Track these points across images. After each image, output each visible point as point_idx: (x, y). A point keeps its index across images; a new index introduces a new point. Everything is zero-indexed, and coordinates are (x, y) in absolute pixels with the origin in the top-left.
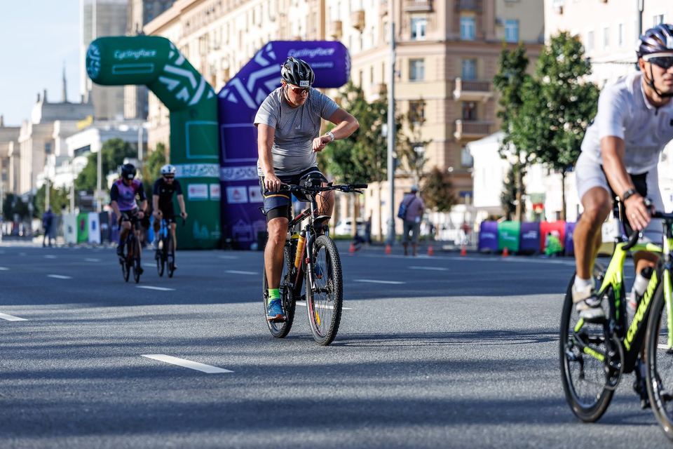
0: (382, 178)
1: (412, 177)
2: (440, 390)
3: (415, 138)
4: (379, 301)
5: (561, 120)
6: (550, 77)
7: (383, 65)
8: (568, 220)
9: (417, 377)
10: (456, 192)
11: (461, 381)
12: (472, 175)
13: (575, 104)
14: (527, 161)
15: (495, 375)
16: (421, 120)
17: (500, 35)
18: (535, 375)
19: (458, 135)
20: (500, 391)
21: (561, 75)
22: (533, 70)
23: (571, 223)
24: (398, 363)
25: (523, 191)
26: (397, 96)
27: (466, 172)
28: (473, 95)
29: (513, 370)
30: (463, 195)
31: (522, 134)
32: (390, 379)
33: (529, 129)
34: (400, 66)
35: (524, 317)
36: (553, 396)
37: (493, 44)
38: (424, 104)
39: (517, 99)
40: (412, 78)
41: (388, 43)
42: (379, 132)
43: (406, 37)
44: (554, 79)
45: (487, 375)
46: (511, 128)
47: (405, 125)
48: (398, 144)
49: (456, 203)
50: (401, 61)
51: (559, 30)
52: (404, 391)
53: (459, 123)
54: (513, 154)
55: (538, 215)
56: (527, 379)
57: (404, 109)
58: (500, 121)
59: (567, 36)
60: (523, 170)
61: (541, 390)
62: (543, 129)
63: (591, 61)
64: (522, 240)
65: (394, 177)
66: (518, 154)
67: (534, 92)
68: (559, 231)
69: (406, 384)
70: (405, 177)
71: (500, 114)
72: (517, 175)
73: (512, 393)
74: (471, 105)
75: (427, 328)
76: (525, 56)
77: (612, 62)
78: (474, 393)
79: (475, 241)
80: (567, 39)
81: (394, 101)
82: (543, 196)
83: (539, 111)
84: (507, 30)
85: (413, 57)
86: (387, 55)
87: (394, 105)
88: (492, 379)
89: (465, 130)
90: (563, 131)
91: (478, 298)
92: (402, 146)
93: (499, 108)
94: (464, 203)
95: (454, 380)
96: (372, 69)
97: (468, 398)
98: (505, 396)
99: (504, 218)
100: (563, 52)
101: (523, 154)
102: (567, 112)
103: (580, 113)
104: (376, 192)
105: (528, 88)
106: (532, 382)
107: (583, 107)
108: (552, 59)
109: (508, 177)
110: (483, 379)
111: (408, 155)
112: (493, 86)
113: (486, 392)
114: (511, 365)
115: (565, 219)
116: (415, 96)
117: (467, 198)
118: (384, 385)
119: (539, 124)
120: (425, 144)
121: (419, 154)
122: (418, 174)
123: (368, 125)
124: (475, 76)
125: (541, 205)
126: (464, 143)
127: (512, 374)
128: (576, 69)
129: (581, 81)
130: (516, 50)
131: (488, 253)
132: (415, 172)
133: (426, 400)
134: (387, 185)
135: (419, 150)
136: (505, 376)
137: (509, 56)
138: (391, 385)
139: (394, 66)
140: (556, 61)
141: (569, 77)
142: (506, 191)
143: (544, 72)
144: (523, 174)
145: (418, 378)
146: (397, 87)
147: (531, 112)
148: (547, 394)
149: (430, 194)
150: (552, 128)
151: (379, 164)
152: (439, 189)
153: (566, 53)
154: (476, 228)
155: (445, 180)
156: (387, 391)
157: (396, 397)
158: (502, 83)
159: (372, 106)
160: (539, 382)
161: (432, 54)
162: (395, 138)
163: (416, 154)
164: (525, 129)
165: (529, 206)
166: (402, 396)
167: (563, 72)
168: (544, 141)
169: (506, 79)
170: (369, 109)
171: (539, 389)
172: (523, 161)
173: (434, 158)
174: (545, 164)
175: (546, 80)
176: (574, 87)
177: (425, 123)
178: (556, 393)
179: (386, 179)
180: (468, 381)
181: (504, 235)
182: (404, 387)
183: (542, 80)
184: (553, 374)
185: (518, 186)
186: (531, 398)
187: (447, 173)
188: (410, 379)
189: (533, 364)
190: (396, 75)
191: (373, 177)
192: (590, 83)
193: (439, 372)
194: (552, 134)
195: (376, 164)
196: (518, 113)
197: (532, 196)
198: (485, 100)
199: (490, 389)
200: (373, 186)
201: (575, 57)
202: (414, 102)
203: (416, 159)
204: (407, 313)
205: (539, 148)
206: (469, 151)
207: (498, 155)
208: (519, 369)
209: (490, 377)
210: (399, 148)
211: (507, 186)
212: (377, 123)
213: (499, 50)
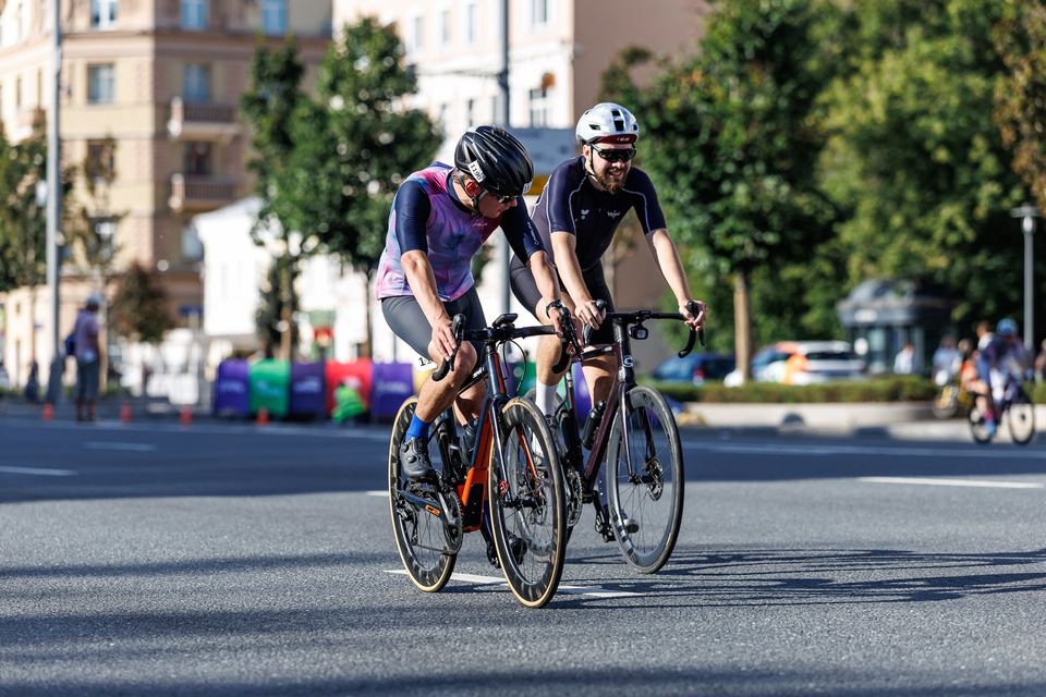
0: (37, 280)
1: (92, 280)
2: (135, 667)
3: (97, 210)
4: (28, 506)
5: (363, 176)
6: (345, 99)
7: (40, 74)
8: (377, 359)
9: (93, 645)
10: (173, 308)
11: (172, 651)
12: (202, 276)
13: (389, 149)
14: (302, 251)
15: (234, 639)
16: (108, 175)
17: (253, 21)
18: (308, 640)
19: (176, 202)
20: (243, 670)
21: (364, 95)
22: (313, 85)
23: (382, 364)
24: (58, 619)
25: (294, 304)
26: (66, 131)
27: (191, 269)
28: (205, 130)
29: (268, 630)
30: (185, 311)
31: (294, 202)
32: (44, 649)
33: (306, 192)
34: (72, 77)
35: (292, 535)
36: (339, 677)
37: (241, 36)
38: (114, 147)
39: (283, 138)
40: (93, 97)
41: (47, 35)
42: (31, 196)
43: (81, 22)
44: (351, 103)
45: (221, 640)
46: (274, 191)
47: (80, 184)
48: (67, 218)
49: (172, 326)
50: (72, 67)
51: (360, 16)
52: (68, 670)
53: (178, 182)
54: (277, 238)
55: (322, 350)
56: (293, 646)
57: (77, 154)
58: (252, 178)
59: (373, 25)
60: (294, 266)
61: (318, 666)
62: (331, 193)
63: (418, 71)
64: (292, 394)
65: (59, 280)
66: (285, 238)
67: (314, 126)
68: (362, 378)
69: (72, 658)
70: (80, 278)
71: (253, 165)
72: (284, 276)
73: (266, 672)
74: (201, 150)
75: (112, 556)
76: (300, 58)
77: (459, 72)
78: (196, 674)
79: (208, 396)
80: (375, 31)
81: (60, 141)
82: (331, 316)
83: (323, 159)
84: (266, 14)
85: (94, 60)
86: (45, 55)
87: (59, 148)
88: (229, 648)
89: (189, 192)
90: (366, 197)
91: (209, 500)
92: (74, 223)
93: (251, 154)
94: (186, 326)
95: (160, 650)
96: (19, 81)
97: (184, 681)
98: (251, 677)
99: (260, 354)
100: (368, 54)
101: (295, 239)
102: (375, 162)
103: (398, 164)
104: (26, 308)
105: (303, 119)
106: (303, 652)
107: (403, 153)
108: (346, 67)
109: (269, 279)
110: (213, 647)
111: (85, 239)
112: (240, 114)
113: (219, 670)
114: (265, 621)
115: (370, 354)
116: (98, 132)
117: (193, 318)
118: (32, 659)
119: (324, 184)
120: (115, 219)
121: (104, 238)
122: (103, 275)
123: (12, 184)
124: (207, 94)
125: (328, 332)
126: (187, 217)
127: (265, 638)
128: (391, 85)
129: (400, 106)
130: (279, 50)
131: (232, 419)
132: (96, 272)
133: (108, 686)
134: (46, 293)
135: (106, 230)
136: (253, 641)
137: (269, 59)
138: (44, 659)
139: (58, 75)
140: (353, 69)
141: (377, 99)
142: (264, 304)
143: (333, 89)
144: (295, 275)
145: (95, 646)
146: (65, 113)
147: (310, 160)
148: (329, 673)
149: (127, 310)
150: (348, 191)
151: (31, 256)
152: (142, 301)
153: (372, 55)
154: (211, 374)
155: (154, 285)
156: (37, 669)
157: (53, 681)
158: (257, 109)
159: (19, 148)
160: (315, 652)
161: (129, 55)
162: (62, 210)
163: (99, 238)
164: (298, 193)
165: (306, 332)
166: (63, 679)
167: (368, 89)
168: (333, 216)
169: (263, 102)
170: (13, 156)
171: (315, 664)
172: (295, 249)
173: (133, 244)
174: (336, 257)
175: (337, 103)
176: (386, 119)
177: (118, 182)
178: (345, 672)
179: (45, 283)
180: (186, 652)
181: (261, 385)
182: (69, 663)
183: (328, 104)
184: (341, 637)
185: (285, 296)
186: (299, 681)
187: (155, 272)
188: (80, 648)
189: (305, 620)
190: (64, 93)
191: (19, 280)
192: (416, 110)
193: (133, 635)
194: (347, 203)
195: (25, 254)
196: (285, 163)
197: (312, 315)
198: (226, 141)
199: (226, 666)
200: (20, 295)
201: (387, 62)
202: (96, 144)
203: (99, 247)
204: (78, 528)
205: (323, 227)
206: (196, 232)
207: (249, 241)
208: (280, 629)
209: (226, 644)
210: (68, 227)
211: (266, 296)
212: (28, 179)
213: (249, 49)
